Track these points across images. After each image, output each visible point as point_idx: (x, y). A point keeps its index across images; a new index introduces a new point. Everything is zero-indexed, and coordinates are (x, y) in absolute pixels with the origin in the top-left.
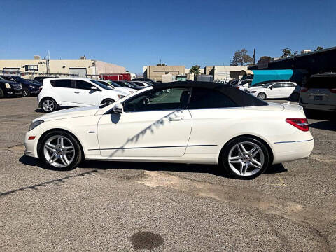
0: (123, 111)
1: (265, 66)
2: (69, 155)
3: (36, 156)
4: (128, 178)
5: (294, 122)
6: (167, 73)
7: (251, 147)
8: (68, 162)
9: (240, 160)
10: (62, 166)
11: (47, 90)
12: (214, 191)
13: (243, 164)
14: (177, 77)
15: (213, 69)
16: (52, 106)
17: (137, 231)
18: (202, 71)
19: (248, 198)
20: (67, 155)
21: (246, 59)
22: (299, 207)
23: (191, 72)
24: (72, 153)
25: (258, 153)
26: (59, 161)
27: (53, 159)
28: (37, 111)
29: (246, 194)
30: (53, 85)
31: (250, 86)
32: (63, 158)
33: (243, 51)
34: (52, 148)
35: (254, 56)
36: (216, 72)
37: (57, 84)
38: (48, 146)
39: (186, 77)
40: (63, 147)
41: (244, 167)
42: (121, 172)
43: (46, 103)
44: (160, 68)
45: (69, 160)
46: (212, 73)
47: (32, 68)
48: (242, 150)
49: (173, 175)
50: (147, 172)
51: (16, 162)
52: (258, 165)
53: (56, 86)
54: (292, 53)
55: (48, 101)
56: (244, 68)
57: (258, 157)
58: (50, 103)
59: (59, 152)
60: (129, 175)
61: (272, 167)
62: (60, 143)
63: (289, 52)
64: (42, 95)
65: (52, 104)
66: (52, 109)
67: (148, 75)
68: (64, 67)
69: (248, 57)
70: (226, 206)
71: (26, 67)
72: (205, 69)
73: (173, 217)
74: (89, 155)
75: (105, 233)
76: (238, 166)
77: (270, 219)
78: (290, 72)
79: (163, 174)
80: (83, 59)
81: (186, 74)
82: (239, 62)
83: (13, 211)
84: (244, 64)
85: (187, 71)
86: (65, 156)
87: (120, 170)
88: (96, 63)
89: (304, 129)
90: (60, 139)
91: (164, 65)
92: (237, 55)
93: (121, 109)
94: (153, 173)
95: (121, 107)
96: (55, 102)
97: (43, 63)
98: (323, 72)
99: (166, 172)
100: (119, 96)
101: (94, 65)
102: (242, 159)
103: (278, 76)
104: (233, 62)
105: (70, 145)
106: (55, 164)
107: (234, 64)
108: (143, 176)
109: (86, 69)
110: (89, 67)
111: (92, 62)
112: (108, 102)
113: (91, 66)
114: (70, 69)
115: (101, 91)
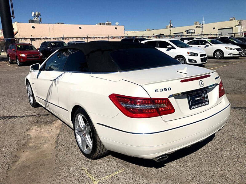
47: (191, 31)
68: (214, 29)
71: (187, 31)
80: (232, 20)
88: (242, 22)
97: (199, 27)
100: (188, 53)
101: (240, 24)
109: (232, 28)
110: (235, 27)
111: (239, 21)
112: (179, 58)
113: (237, 26)
114: (219, 29)
115: (175, 49)
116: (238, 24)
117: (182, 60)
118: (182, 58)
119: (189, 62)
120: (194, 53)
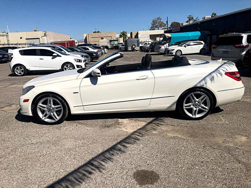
0: (100, 75)
1: (177, 29)
2: (58, 112)
3: (31, 115)
4: (108, 127)
5: (230, 74)
6: (102, 38)
7: (200, 96)
8: (58, 118)
9: (192, 106)
10: (53, 121)
11: (17, 58)
12: (177, 131)
13: (195, 109)
14: (111, 41)
15: (137, 34)
16: (22, 71)
17: (135, 170)
18: (129, 35)
19: (205, 134)
20: (56, 112)
21: (161, 25)
22: (244, 139)
23: (121, 37)
24: (60, 111)
25: (205, 100)
26: (50, 117)
27: (45, 116)
28: (11, 75)
29: (202, 132)
30: (22, 54)
31: (169, 45)
32: (54, 115)
33: (158, 18)
34: (44, 108)
35: (167, 22)
36: (139, 36)
37: (25, 53)
38: (40, 106)
39: (117, 40)
40: (53, 106)
41: (196, 111)
42: (100, 121)
43: (17, 69)
44: (97, 35)
45: (58, 116)
46: (137, 36)
48: (193, 99)
49: (141, 121)
50: (120, 120)
51: (13, 121)
52: (205, 109)
53: (24, 55)
54: (194, 19)
55: (19, 67)
56: (161, 32)
57: (205, 103)
58: (21, 68)
59: (50, 110)
60: (108, 124)
61: (215, 109)
62: (50, 103)
63: (193, 18)
64: (13, 63)
65: (23, 69)
66: (22, 73)
67: (88, 41)
68: (21, 38)
69: (163, 23)
70: (192, 143)
72: (131, 34)
73: (157, 156)
74: (74, 111)
75: (111, 174)
76: (190, 111)
77: (229, 150)
78: (198, 33)
79: (133, 121)
80: (35, 31)
81: (117, 38)
82: (156, 27)
83: (29, 163)
84: (160, 28)
85: (118, 36)
86: (55, 114)
87: (99, 120)
88: (47, 34)
89: (238, 79)
90: (50, 100)
91: (98, 32)
92: (154, 22)
93: (99, 73)
94: (125, 121)
95: (99, 71)
96: (25, 67)
98: (227, 33)
99: (134, 119)
100: (75, 59)
101: (45, 35)
102: (193, 105)
103: (189, 37)
104: (152, 27)
105: (58, 104)
106: (47, 120)
107: (152, 29)
108: (118, 123)
109: (39, 38)
110: (42, 37)
111: (44, 33)
112: (67, 65)
113: (43, 36)
114: (26, 39)
115: (61, 56)
116: (44, 35)
117: (70, 66)
118: (70, 65)
119: (77, 67)
120: (80, 60)
